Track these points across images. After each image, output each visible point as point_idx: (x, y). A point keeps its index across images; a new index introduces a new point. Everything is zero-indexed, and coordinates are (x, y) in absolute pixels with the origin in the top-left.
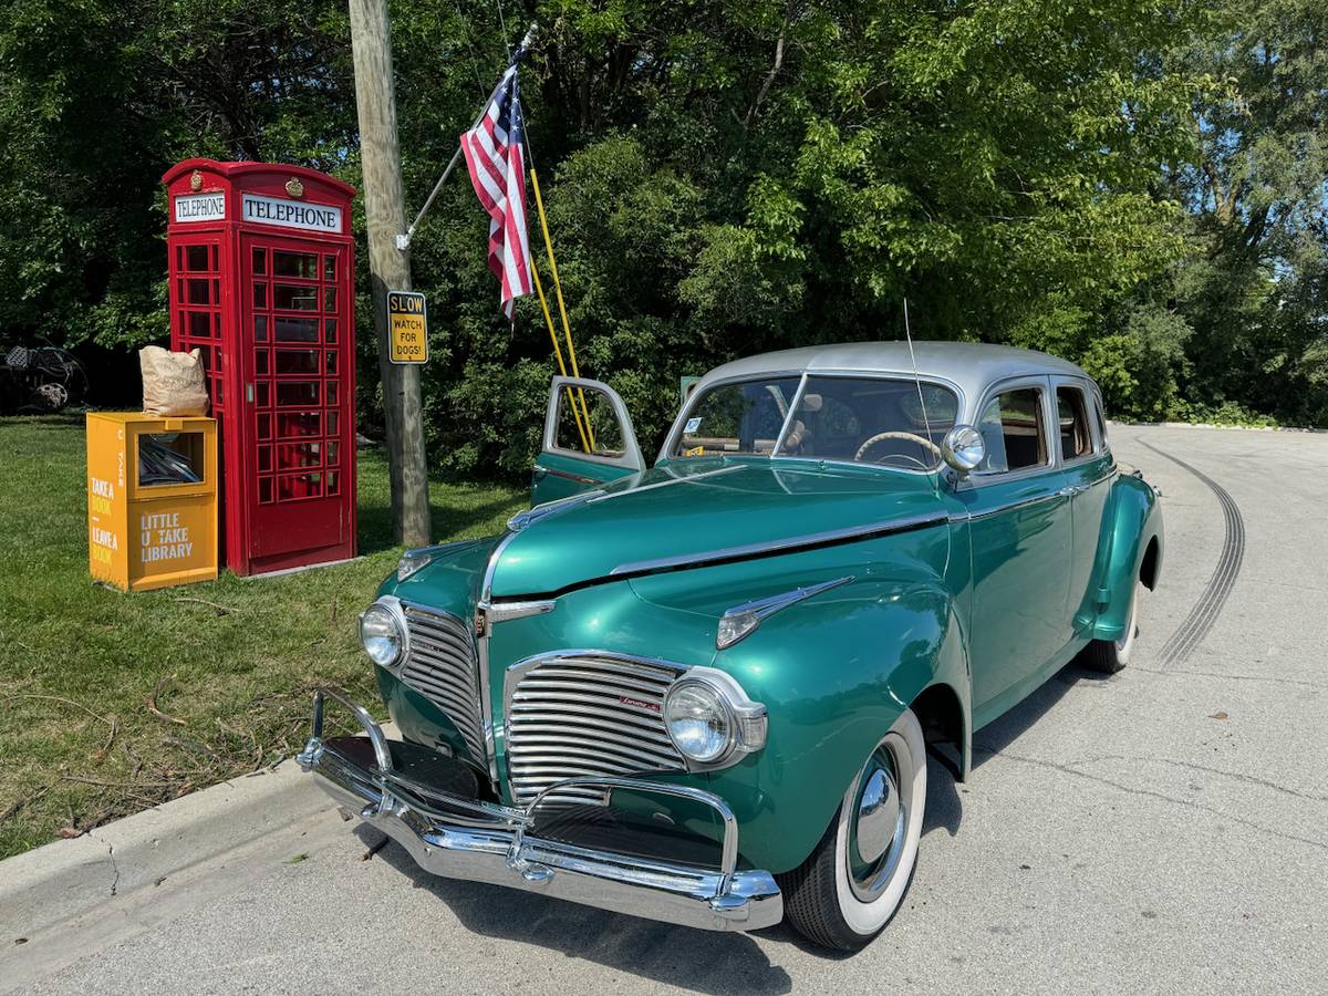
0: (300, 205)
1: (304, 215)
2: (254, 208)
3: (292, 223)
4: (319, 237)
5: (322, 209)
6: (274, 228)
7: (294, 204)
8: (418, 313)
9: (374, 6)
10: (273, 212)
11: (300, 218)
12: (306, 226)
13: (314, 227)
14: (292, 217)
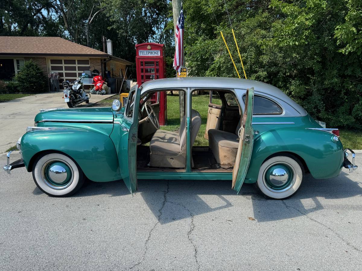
0: (151, 51)
1: (152, 53)
2: (141, 53)
3: (149, 55)
4: (155, 57)
5: (156, 51)
6: (145, 57)
7: (149, 51)
8: (185, 72)
9: (175, 2)
10: (145, 53)
11: (151, 54)
12: (152, 55)
13: (154, 55)
14: (149, 54)
